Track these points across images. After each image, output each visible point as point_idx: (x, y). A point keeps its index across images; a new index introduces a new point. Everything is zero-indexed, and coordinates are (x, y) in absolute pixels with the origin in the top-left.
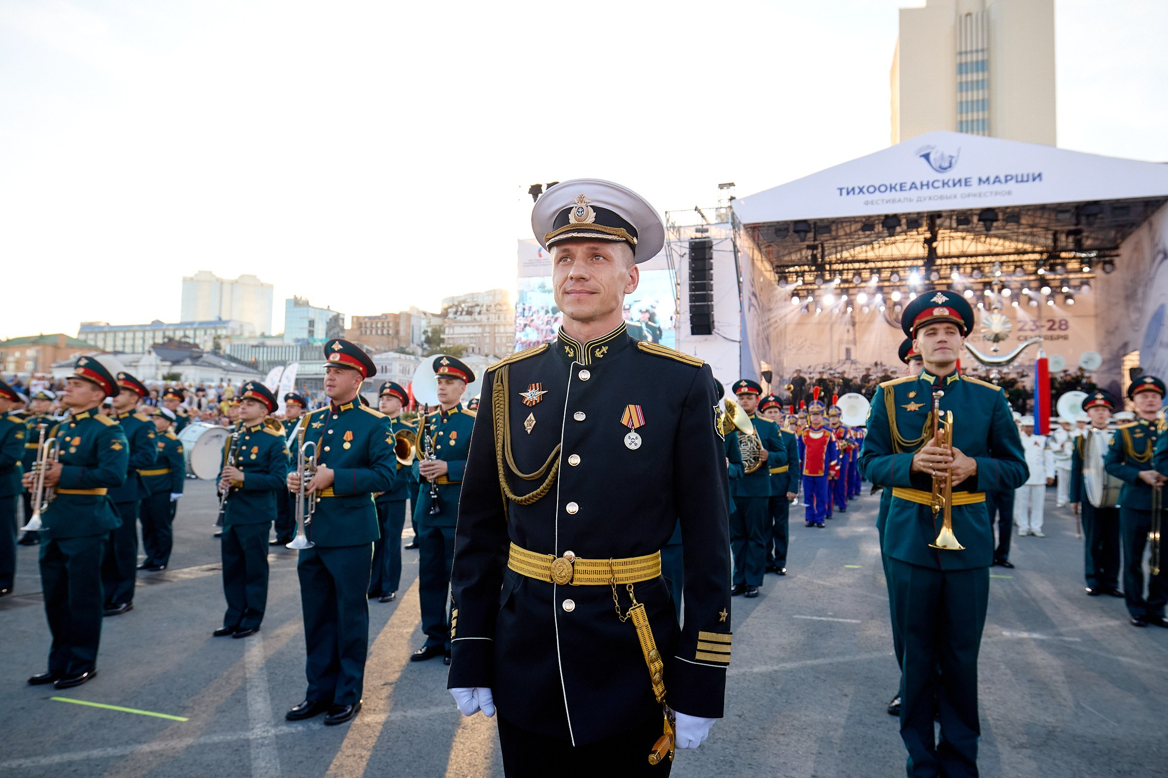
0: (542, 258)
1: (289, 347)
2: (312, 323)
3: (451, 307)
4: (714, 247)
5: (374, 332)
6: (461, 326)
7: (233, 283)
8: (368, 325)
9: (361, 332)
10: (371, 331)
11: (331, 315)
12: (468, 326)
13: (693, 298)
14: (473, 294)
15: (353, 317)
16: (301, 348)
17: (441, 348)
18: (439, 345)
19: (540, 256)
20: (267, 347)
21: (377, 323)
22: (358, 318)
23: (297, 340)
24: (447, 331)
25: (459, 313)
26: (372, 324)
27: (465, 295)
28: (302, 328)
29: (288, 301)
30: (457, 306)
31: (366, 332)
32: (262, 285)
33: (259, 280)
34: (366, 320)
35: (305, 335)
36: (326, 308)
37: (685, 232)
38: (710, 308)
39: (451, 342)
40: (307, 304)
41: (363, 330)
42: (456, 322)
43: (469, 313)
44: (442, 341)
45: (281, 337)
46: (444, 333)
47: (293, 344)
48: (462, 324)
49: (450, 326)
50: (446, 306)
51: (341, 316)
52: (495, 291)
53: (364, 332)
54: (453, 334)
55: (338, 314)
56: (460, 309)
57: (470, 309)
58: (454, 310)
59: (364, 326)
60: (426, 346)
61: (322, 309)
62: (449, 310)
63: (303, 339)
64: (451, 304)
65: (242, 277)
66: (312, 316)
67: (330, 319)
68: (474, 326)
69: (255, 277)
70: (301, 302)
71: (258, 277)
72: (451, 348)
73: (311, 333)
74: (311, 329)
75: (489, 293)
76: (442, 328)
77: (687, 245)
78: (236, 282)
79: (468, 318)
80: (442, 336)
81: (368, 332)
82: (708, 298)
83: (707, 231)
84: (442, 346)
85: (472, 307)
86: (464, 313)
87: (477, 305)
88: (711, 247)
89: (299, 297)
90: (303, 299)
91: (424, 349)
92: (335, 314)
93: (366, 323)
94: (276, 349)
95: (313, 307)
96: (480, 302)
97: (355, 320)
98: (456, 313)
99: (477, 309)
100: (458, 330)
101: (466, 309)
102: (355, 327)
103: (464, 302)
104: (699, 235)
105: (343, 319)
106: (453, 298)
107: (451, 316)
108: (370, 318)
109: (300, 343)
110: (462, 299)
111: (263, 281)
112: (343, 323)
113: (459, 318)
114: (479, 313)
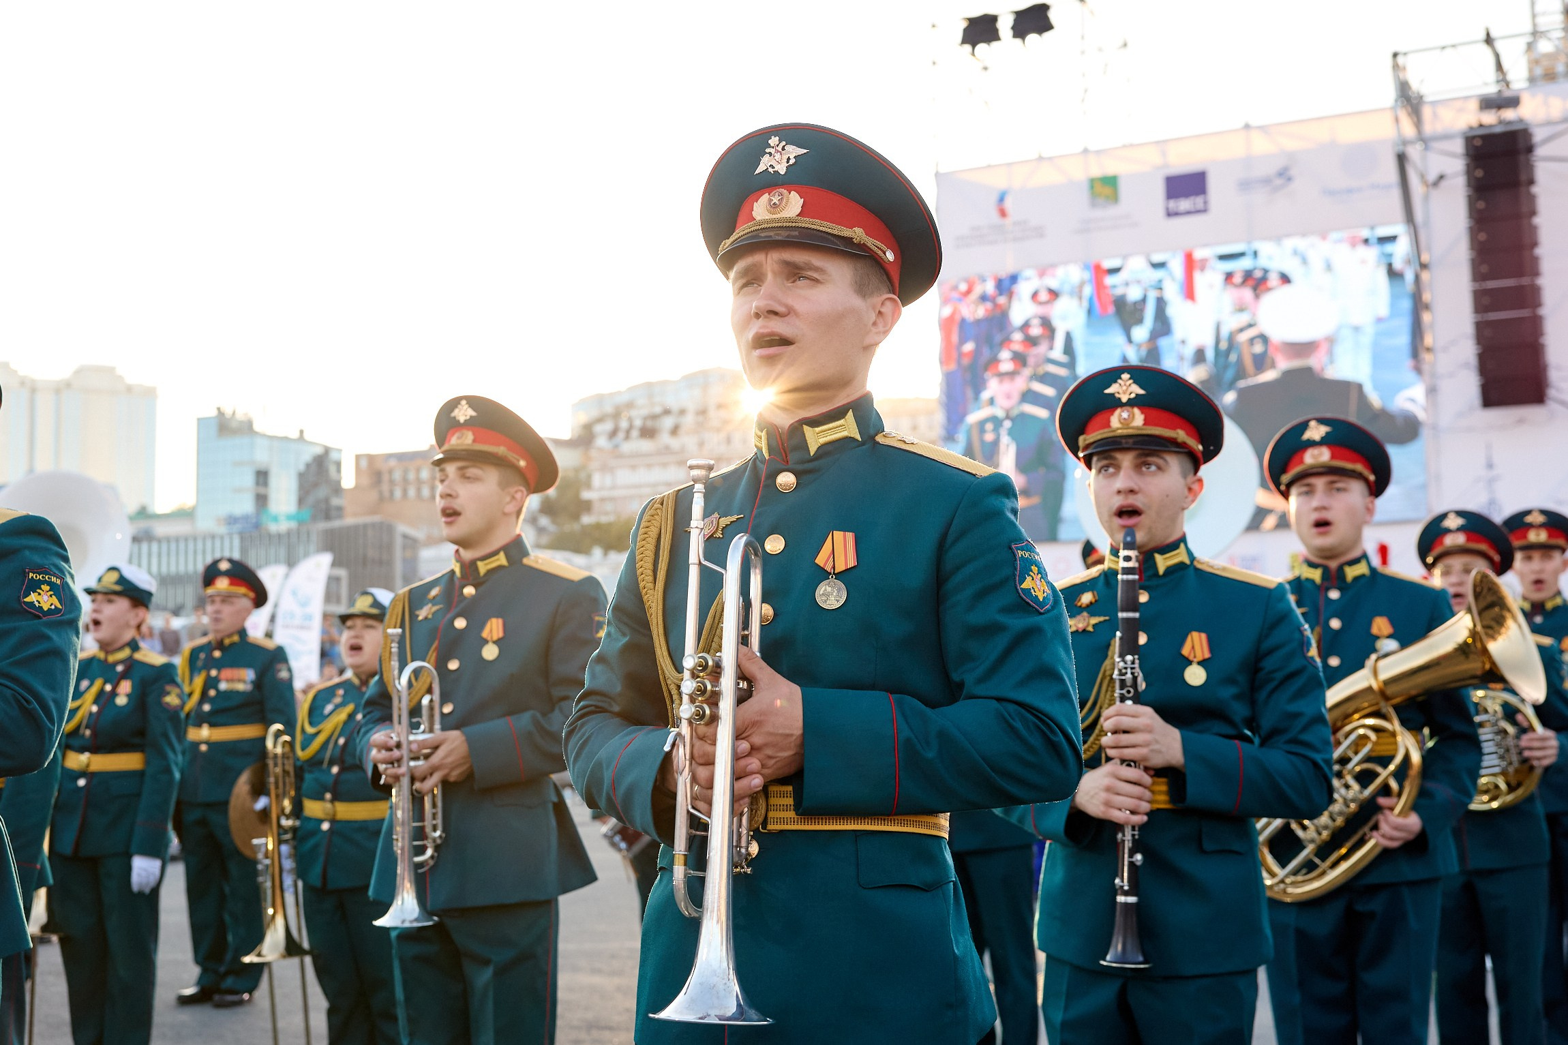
0: (1008, 221)
1: (213, 537)
2: (262, 476)
3: (600, 420)
4: (1540, 152)
5: (412, 492)
6: (634, 467)
7: (61, 389)
8: (397, 475)
9: (381, 493)
10: (405, 492)
11: (307, 455)
12: (649, 466)
13: (1484, 301)
14: (649, 385)
15: (358, 457)
16: (242, 539)
17: (584, 528)
18: (576, 517)
19: (1003, 213)
20: (159, 541)
21: (418, 470)
22: (371, 458)
23: (231, 520)
24: (597, 480)
25: (621, 435)
26: (406, 471)
27: (631, 389)
28: (238, 490)
29: (201, 422)
30: (616, 415)
31: (392, 493)
32: (129, 389)
33: (120, 378)
34: (393, 463)
35: (246, 506)
36: (296, 435)
37: (1435, 115)
38: (1535, 325)
39: (609, 507)
40: (247, 428)
41: (385, 487)
42: (620, 456)
43: (648, 433)
44: (587, 506)
45: (184, 514)
46: (588, 485)
47: (222, 530)
48: (636, 461)
49: (605, 468)
50: (583, 418)
51: (334, 456)
52: (705, 374)
53: (386, 494)
54: (614, 487)
55: (327, 451)
56: (624, 424)
57: (649, 424)
58: (608, 426)
59: (386, 478)
60: (544, 521)
61: (286, 439)
62: (598, 428)
63: (245, 518)
64: (595, 413)
65: (79, 372)
66: (262, 457)
67: (308, 466)
68: (664, 465)
69: (111, 370)
70: (234, 425)
71: (119, 372)
72: (610, 524)
73: (262, 500)
74: (262, 490)
75: (690, 380)
76: (583, 475)
77: (1458, 146)
78: (68, 385)
79: (646, 445)
80: (586, 495)
81: (398, 493)
82: (1529, 297)
83: (1514, 102)
84: (586, 520)
85: (654, 417)
86: (635, 433)
87: (667, 412)
88: (1530, 149)
89: (228, 412)
90: (240, 416)
91: (541, 531)
92: (319, 451)
93: (390, 472)
94: (182, 545)
95: (264, 436)
96: (672, 402)
97: (364, 463)
98: (613, 434)
99: (668, 422)
100: (625, 477)
101: (638, 423)
102: (366, 481)
103: (630, 405)
104: (1489, 118)
105: (338, 464)
106: (600, 399)
107: (601, 442)
108: (402, 457)
109: (237, 527)
110: (624, 399)
111: (130, 380)
112: (339, 470)
113: (627, 447)
114: (675, 431)
